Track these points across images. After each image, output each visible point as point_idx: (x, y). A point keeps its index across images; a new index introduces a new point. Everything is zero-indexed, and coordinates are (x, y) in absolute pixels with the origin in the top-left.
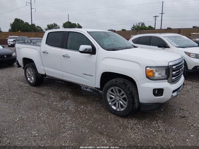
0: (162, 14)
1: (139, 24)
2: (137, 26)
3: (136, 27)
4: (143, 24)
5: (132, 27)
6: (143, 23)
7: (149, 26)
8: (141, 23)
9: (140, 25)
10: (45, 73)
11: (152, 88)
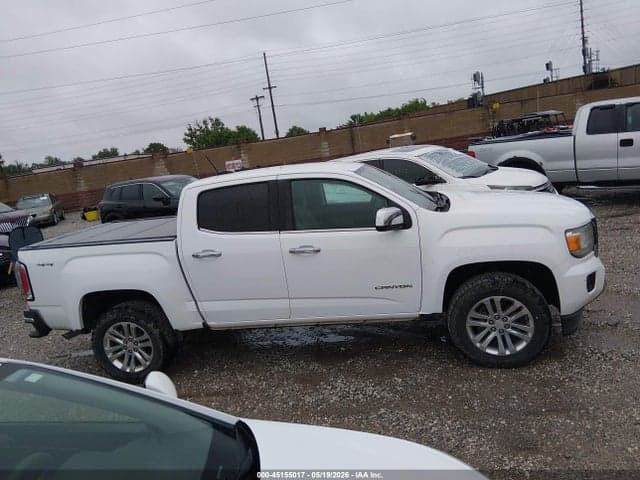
0: (270, 88)
1: (205, 122)
2: (200, 129)
3: (198, 133)
4: (217, 122)
5: (186, 135)
6: (217, 120)
7: (237, 127)
8: (212, 120)
9: (210, 126)
10: (205, 324)
11: (583, 276)
